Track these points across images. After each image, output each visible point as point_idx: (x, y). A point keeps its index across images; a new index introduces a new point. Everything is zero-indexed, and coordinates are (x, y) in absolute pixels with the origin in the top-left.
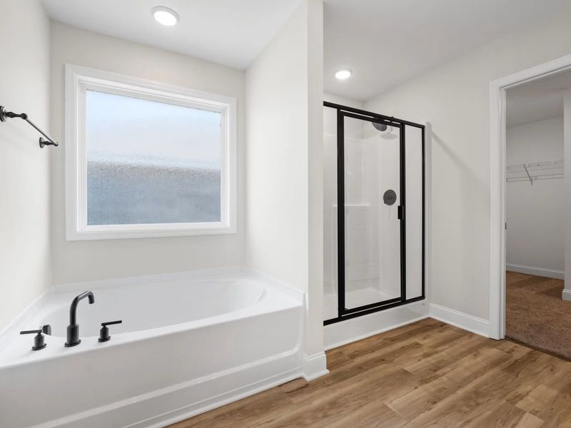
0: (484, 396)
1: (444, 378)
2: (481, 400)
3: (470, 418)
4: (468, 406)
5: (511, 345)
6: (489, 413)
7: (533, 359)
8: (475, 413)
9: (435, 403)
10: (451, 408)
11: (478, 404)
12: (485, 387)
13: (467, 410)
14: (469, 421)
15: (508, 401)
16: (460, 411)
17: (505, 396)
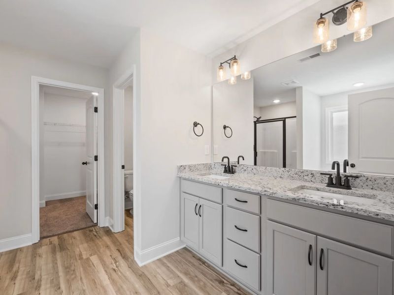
0: (71, 266)
1: (44, 277)
2: (72, 268)
3: (80, 278)
4: (72, 274)
5: (47, 241)
6: (81, 269)
7: (63, 239)
8: (78, 274)
9: (60, 288)
10: (69, 283)
11: (74, 271)
12: (65, 263)
13: (74, 276)
14: (81, 278)
15: (80, 259)
16: (73, 279)
17: (76, 259)
